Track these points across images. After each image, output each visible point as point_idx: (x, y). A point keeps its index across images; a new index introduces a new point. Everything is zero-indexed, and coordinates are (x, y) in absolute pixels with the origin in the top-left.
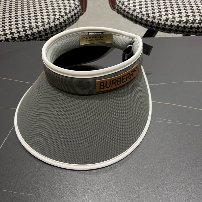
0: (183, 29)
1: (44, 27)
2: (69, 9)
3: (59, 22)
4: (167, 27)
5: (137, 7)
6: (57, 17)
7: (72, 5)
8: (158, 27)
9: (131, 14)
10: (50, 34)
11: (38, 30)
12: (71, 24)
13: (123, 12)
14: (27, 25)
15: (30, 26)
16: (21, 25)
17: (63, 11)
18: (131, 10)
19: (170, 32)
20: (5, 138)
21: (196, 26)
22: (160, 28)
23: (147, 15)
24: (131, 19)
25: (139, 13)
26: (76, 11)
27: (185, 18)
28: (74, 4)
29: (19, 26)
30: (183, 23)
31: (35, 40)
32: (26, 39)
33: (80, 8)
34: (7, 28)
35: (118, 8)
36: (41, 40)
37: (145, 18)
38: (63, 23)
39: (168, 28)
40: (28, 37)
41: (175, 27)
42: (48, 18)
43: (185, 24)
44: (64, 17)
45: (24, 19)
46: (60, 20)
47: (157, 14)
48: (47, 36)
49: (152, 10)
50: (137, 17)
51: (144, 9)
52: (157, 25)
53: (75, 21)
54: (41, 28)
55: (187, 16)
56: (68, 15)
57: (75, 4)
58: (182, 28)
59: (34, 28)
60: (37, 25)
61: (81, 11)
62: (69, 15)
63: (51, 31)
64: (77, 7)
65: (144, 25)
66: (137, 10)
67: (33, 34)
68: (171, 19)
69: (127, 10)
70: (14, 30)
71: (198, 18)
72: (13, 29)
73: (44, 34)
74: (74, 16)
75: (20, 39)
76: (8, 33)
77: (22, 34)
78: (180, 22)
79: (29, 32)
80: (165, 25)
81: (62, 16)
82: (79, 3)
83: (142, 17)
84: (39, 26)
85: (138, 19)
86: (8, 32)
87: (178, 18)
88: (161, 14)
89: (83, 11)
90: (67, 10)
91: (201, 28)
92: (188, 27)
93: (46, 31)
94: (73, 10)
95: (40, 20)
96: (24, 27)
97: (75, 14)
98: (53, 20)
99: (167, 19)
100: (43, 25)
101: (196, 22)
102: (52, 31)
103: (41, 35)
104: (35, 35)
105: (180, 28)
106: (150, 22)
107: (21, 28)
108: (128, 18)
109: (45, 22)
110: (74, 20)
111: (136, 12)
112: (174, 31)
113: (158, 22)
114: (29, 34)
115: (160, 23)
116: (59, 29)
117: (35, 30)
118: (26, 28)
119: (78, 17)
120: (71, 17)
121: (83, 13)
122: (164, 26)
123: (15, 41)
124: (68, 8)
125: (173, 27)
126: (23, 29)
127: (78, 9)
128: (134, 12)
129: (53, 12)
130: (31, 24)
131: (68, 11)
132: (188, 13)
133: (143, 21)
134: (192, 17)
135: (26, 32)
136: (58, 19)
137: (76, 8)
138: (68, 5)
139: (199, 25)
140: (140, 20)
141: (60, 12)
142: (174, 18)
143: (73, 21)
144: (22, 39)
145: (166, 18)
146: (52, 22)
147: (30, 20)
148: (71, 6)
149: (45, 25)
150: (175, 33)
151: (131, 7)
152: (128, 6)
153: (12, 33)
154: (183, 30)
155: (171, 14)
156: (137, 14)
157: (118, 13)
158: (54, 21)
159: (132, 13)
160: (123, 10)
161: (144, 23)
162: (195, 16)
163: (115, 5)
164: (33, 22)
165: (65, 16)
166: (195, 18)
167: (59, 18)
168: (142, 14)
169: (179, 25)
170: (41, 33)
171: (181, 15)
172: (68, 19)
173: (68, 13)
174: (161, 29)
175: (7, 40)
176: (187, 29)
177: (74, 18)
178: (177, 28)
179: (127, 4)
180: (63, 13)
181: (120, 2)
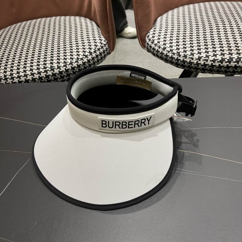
0: (219, 69)
1: (66, 67)
2: (94, 49)
3: (83, 62)
4: (200, 66)
5: (168, 45)
6: (81, 57)
7: (97, 44)
8: (191, 66)
9: (160, 52)
10: (72, 74)
11: (59, 71)
13: (153, 50)
14: (49, 66)
15: (51, 67)
16: (43, 66)
17: (88, 50)
18: (161, 48)
19: (204, 72)
20: (9, 183)
21: (234, 65)
23: (178, 54)
24: (161, 58)
25: (169, 52)
26: (101, 50)
27: (220, 56)
28: (100, 43)
29: (40, 67)
30: (218, 62)
31: (56, 81)
32: (46, 80)
33: (107, 47)
34: (28, 69)
35: (148, 46)
36: (62, 81)
37: (176, 57)
38: (87, 63)
39: (201, 68)
40: (49, 78)
41: (209, 66)
42: (71, 58)
43: (220, 63)
45: (46, 60)
46: (83, 60)
47: (189, 53)
48: (70, 76)
49: (183, 48)
50: (167, 56)
51: (174, 48)
52: (189, 64)
53: (101, 60)
54: (63, 69)
55: (222, 54)
56: (93, 54)
57: (102, 43)
58: (216, 67)
59: (55, 68)
60: (59, 65)
61: (108, 50)
62: (94, 55)
63: (73, 72)
64: (104, 46)
65: (175, 64)
66: (167, 48)
67: (54, 75)
68: (204, 58)
69: (157, 48)
70: (35, 71)
71: (235, 56)
73: (66, 74)
74: (100, 55)
75: (41, 80)
76: (28, 74)
77: (43, 75)
78: (214, 61)
79: (50, 73)
80: (198, 64)
81: (86, 56)
82: (106, 41)
83: (172, 56)
84: (61, 66)
85: (168, 58)
87: (212, 56)
88: (193, 52)
89: (111, 50)
90: (92, 49)
91: (239, 68)
92: (224, 66)
93: (68, 72)
94: (99, 49)
95: (62, 61)
96: (45, 68)
97: (101, 54)
98: (76, 60)
100: (64, 66)
101: (233, 61)
102: (74, 71)
103: (62, 75)
104: (56, 76)
105: (215, 67)
106: (181, 61)
107: (42, 69)
108: (158, 56)
109: (68, 62)
110: (99, 59)
111: (166, 50)
112: (208, 71)
113: (190, 61)
114: (50, 75)
115: (192, 63)
116: (82, 69)
117: (56, 71)
118: (48, 69)
119: (105, 56)
120: (95, 57)
121: (110, 52)
122: (196, 66)
123: (36, 82)
124: (93, 47)
125: (207, 67)
126: (44, 70)
127: (105, 48)
128: (164, 50)
129: (77, 51)
131: (92, 51)
132: (223, 51)
133: (174, 60)
134: (228, 56)
135: (47, 73)
136: (82, 59)
137: (102, 47)
138: (94, 44)
139: (236, 63)
140: (171, 59)
141: (85, 52)
142: (207, 56)
143: (98, 61)
145: (199, 57)
146: (74, 62)
147: (52, 60)
148: (96, 46)
149: (67, 65)
150: (210, 73)
151: (161, 45)
152: (158, 44)
153: (33, 74)
155: (204, 53)
156: (168, 52)
157: (148, 51)
158: (76, 62)
159: (162, 51)
160: (153, 49)
161: (175, 62)
162: (231, 54)
163: (145, 43)
164: (54, 63)
165: (89, 56)
166: (232, 57)
167: (83, 57)
168: (172, 52)
169: (214, 64)
170: (62, 74)
171: (215, 54)
172: (93, 58)
173: (93, 52)
175: (27, 81)
176: (222, 68)
177: (100, 58)
178: (211, 68)
179: (157, 42)
180: (88, 52)
181: (150, 40)
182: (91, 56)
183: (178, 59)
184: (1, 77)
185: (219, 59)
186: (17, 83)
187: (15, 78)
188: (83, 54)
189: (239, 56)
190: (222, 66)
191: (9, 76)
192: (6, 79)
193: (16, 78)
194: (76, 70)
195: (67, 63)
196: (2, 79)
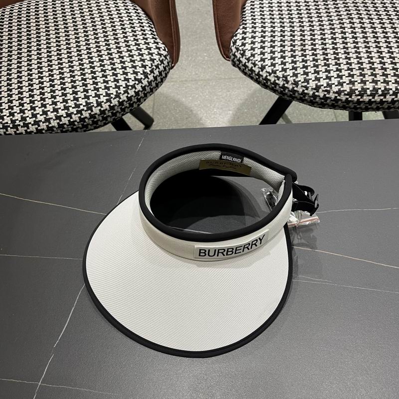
0: (345, 104)
1: (111, 103)
2: (150, 66)
3: (135, 92)
4: (318, 99)
5: (268, 62)
6: (131, 83)
7: (154, 57)
8: (304, 98)
9: (256, 73)
10: (120, 113)
12: (154, 90)
13: (244, 68)
14: (82, 102)
15: (87, 104)
16: (73, 103)
17: (140, 70)
18: (257, 66)
19: (323, 107)
20: (72, 309)
21: (367, 100)
22: (306, 100)
23: (284, 79)
24: (257, 81)
26: (161, 68)
27: (348, 86)
29: (70, 105)
30: (345, 95)
32: (80, 126)
33: (169, 59)
34: (50, 108)
35: (234, 58)
37: (281, 82)
38: (141, 92)
39: (320, 102)
40: (85, 122)
41: (332, 100)
42: (117, 87)
43: (348, 97)
44: (143, 81)
45: (76, 90)
46: (136, 89)
47: (301, 78)
48: (116, 116)
49: (292, 69)
50: (266, 79)
51: (279, 68)
52: (302, 96)
53: (161, 83)
54: (106, 106)
55: (351, 82)
56: (149, 76)
57: (160, 55)
58: (342, 102)
59: (93, 106)
60: (99, 100)
61: (170, 64)
62: (151, 77)
63: (121, 108)
64: (164, 59)
66: (267, 67)
67: (92, 116)
68: (325, 87)
69: (250, 65)
70: (62, 113)
71: (370, 86)
72: (60, 111)
74: (159, 76)
75: (72, 126)
76: (52, 118)
77: (75, 118)
78: (339, 92)
79: (86, 114)
80: (314, 96)
81: (140, 81)
82: (167, 50)
83: (275, 80)
84: (103, 102)
85: (269, 83)
86: (51, 115)
87: (336, 86)
88: (308, 78)
90: (147, 67)
91: (374, 103)
92: (353, 101)
93: (115, 110)
94: (157, 67)
95: (102, 92)
96: (77, 106)
97: (160, 73)
98: (124, 89)
99: (317, 88)
100: (108, 101)
101: (367, 93)
102: (123, 107)
104: (95, 118)
105: (340, 102)
106: (289, 91)
107: (73, 108)
108: (252, 78)
111: (265, 71)
112: (329, 106)
113: (303, 91)
114: (86, 117)
115: (306, 94)
116: (134, 102)
117: (96, 110)
118: (82, 107)
119: (166, 75)
120: (153, 79)
121: (173, 65)
122: (312, 98)
124: (148, 63)
125: (328, 101)
126: (77, 109)
127: (165, 62)
128: (262, 71)
129: (124, 73)
130: (89, 99)
132: (353, 76)
133: (277, 87)
134: (360, 85)
135: (82, 114)
136: (133, 87)
137: (162, 62)
138: (148, 57)
139: (371, 98)
140: (273, 86)
141: (136, 73)
142: (329, 85)
143: (157, 84)
144: (75, 125)
145: (316, 85)
146: (122, 92)
147: (87, 91)
148: (153, 60)
149: (112, 99)
150: (331, 108)
151: (257, 60)
152: (252, 58)
153: (58, 118)
154: (344, 106)
155: (324, 79)
156: (268, 74)
157: (234, 65)
158: (126, 92)
159: (259, 72)
160: (243, 65)
161: (279, 90)
162: (365, 82)
163: (229, 52)
164: (91, 96)
165: (144, 79)
166: (365, 87)
167: (135, 83)
168: (275, 75)
169: (338, 98)
170: (105, 114)
171: (341, 81)
172: (150, 83)
173: (149, 73)
174: (308, 102)
175: (50, 129)
176: (351, 104)
177: (160, 80)
178: (334, 102)
179: (250, 55)
180: (141, 74)
181: (237, 49)
182: (147, 79)
183: (284, 87)
184: (7, 123)
185: (346, 91)
186: (35, 133)
187: (30, 125)
188: (135, 77)
189: (376, 87)
190: (350, 101)
191: (20, 121)
192: (15, 127)
193: (32, 125)
194: (125, 106)
195: (111, 95)
196: (9, 126)
